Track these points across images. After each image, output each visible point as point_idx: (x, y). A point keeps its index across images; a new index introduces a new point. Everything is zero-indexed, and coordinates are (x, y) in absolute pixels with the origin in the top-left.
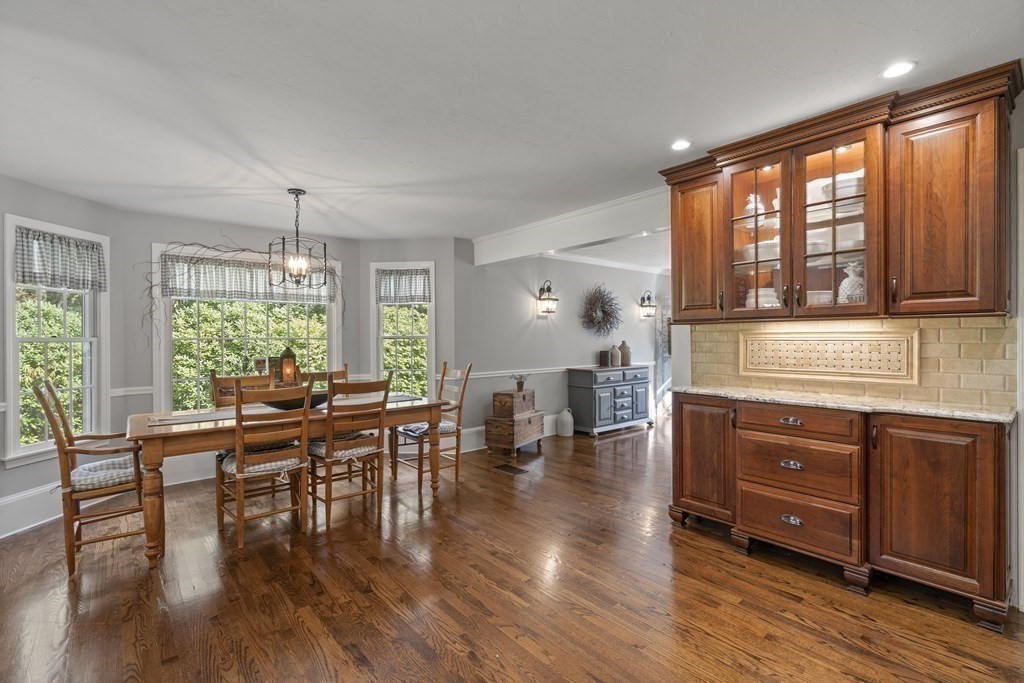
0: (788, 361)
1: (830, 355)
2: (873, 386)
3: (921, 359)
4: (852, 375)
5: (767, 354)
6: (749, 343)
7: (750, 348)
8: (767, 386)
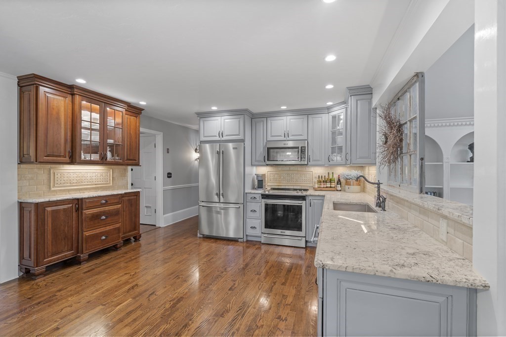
0: (74, 181)
1: (89, 178)
2: (101, 187)
3: (113, 178)
4: (96, 184)
5: (65, 179)
6: (56, 174)
7: (56, 176)
8: (64, 193)
